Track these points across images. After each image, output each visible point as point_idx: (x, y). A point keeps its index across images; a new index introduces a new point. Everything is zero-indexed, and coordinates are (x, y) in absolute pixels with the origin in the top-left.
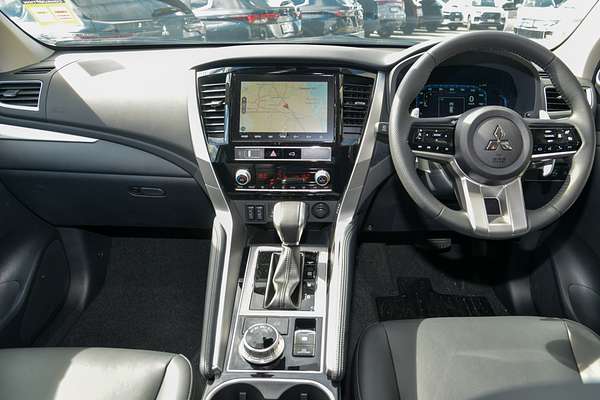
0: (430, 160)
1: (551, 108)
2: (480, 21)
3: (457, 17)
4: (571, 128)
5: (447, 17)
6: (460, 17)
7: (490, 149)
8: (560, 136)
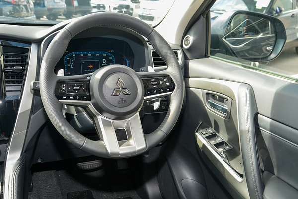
0: (76, 106)
1: (156, 64)
2: (117, 11)
3: (102, 7)
4: (167, 76)
5: (95, 7)
6: (104, 7)
7: (115, 95)
8: (161, 82)
